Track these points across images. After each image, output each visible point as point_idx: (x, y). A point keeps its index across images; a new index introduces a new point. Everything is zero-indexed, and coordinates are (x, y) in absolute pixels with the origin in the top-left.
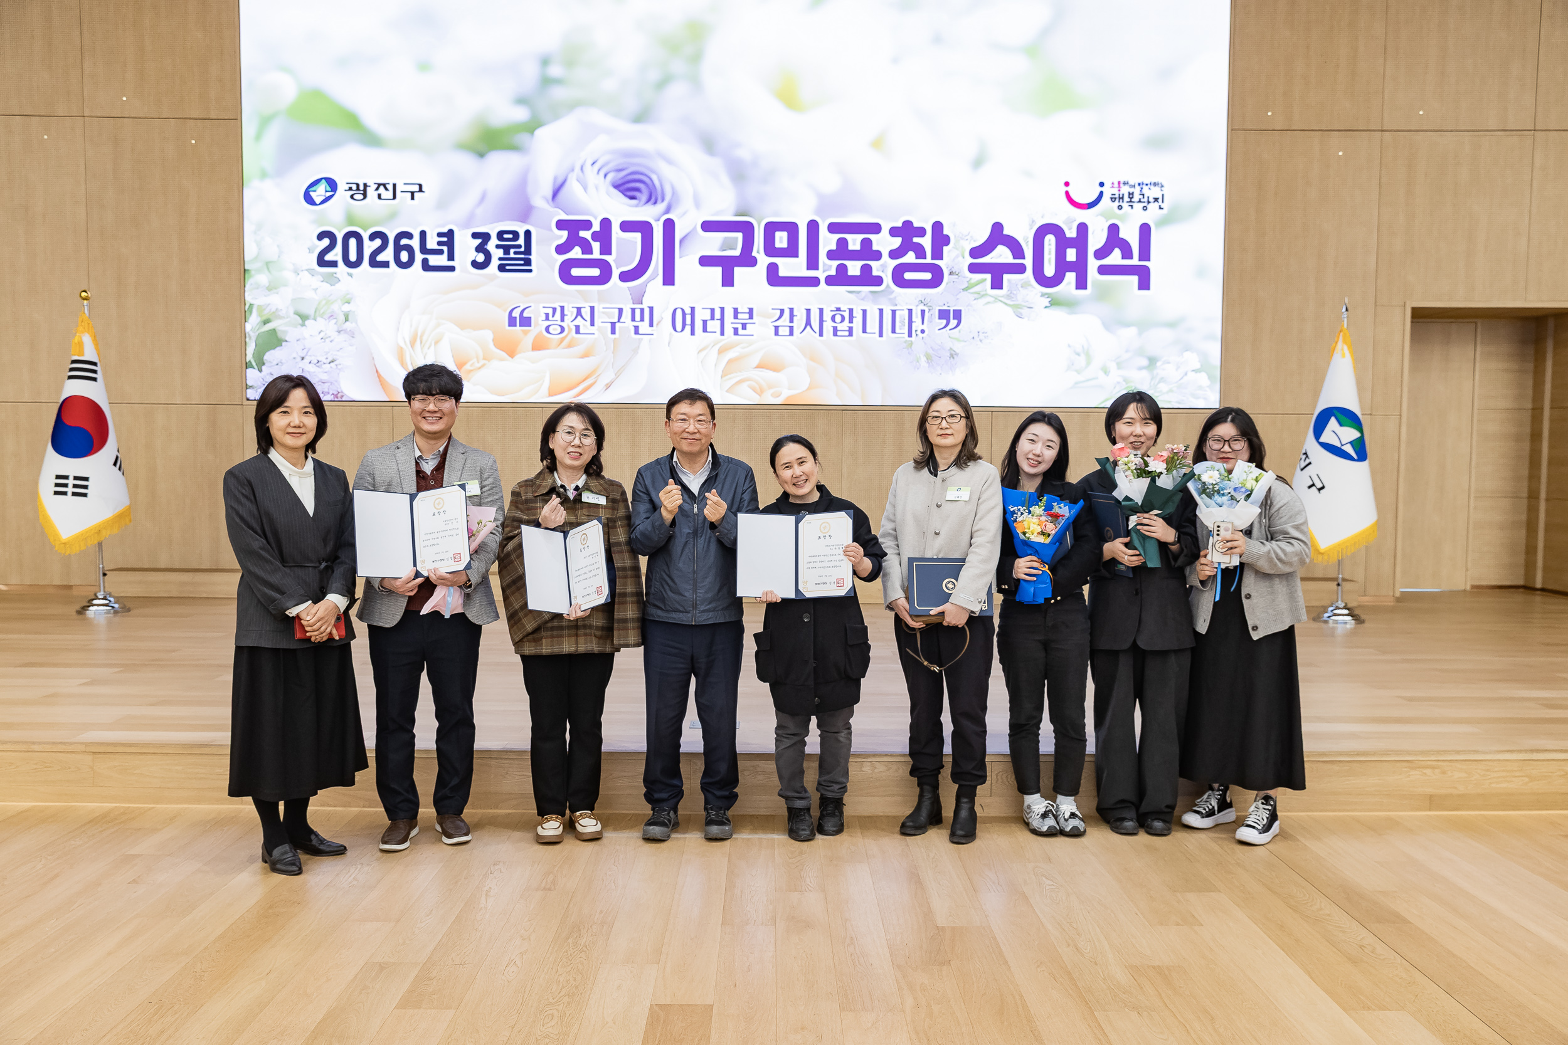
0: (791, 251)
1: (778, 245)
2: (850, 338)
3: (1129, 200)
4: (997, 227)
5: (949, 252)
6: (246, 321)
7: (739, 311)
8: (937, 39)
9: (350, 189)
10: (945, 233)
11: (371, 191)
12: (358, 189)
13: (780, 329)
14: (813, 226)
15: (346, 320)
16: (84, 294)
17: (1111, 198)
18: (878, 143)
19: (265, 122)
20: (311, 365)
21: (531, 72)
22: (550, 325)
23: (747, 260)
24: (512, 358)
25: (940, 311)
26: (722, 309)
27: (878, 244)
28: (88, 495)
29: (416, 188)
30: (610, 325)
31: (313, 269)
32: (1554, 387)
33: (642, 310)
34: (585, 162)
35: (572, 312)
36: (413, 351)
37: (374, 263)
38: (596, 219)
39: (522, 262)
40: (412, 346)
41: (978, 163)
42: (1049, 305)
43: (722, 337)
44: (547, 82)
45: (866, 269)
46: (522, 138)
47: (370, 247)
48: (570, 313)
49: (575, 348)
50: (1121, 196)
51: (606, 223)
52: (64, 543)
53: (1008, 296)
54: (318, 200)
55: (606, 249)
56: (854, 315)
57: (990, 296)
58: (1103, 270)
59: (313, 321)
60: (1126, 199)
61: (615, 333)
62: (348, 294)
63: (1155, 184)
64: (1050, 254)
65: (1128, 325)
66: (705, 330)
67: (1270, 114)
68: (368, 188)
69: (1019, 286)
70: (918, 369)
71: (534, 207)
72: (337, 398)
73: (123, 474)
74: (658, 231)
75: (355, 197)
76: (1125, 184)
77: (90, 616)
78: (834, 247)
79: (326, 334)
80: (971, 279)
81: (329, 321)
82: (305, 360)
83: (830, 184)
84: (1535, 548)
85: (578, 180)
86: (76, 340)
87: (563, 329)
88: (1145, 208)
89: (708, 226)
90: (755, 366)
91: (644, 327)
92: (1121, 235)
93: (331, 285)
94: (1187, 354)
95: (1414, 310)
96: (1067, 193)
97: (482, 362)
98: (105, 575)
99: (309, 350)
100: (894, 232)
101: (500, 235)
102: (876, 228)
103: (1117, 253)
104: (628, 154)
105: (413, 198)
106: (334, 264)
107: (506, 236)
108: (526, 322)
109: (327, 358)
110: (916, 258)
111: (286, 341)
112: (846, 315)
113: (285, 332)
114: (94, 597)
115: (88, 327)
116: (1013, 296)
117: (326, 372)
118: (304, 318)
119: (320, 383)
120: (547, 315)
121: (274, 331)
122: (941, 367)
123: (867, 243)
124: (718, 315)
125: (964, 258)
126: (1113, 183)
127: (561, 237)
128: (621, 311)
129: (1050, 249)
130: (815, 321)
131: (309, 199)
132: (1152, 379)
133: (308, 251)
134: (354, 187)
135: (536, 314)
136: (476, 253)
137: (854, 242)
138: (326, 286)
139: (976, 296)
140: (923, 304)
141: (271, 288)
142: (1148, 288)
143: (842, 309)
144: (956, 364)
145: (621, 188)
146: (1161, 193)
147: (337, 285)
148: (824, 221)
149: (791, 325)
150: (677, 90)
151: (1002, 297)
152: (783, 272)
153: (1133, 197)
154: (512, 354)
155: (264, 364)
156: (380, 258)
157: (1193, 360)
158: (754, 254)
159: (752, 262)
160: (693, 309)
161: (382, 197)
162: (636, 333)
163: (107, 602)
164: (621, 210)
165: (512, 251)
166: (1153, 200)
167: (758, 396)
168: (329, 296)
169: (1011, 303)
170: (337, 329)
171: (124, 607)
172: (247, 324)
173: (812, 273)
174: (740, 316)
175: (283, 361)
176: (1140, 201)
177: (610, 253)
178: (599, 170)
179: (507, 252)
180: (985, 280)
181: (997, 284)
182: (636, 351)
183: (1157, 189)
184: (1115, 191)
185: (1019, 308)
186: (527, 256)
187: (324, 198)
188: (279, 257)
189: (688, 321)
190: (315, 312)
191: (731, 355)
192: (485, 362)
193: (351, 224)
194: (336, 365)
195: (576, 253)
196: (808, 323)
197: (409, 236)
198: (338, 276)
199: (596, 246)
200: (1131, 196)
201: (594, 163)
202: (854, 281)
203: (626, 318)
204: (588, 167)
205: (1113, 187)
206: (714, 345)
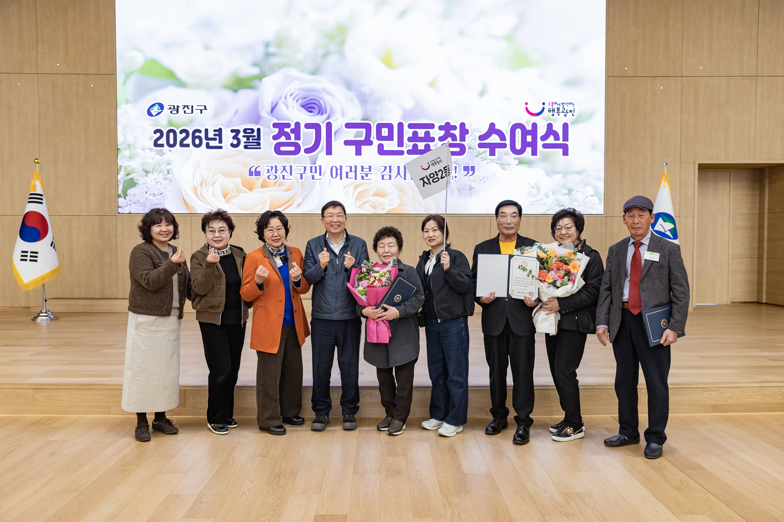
0: (390, 138)
1: (383, 135)
3: (557, 111)
4: (492, 125)
5: (468, 137)
6: (118, 174)
7: (364, 167)
8: (461, 33)
9: (170, 108)
10: (466, 128)
11: (180, 110)
12: (174, 108)
13: (385, 176)
14: (401, 125)
15: (168, 173)
16: (36, 161)
17: (549, 111)
18: (432, 84)
19: (128, 75)
20: (151, 195)
21: (260, 50)
22: (270, 175)
23: (368, 142)
24: (251, 191)
25: (464, 166)
26: (356, 167)
27: (433, 134)
28: (38, 261)
29: (203, 108)
30: (299, 175)
31: (152, 148)
32: (769, 203)
33: (316, 167)
34: (287, 94)
35: (281, 169)
36: (202, 188)
37: (182, 145)
38: (292, 122)
39: (256, 144)
40: (201, 185)
41: (482, 94)
42: (519, 164)
43: (356, 180)
44: (268, 55)
45: (427, 146)
46: (256, 83)
47: (180, 137)
48: (280, 169)
49: (282, 186)
50: (553, 109)
51: (298, 124)
52: (25, 285)
53: (498, 159)
54: (154, 114)
55: (298, 137)
57: (489, 159)
58: (545, 146)
59: (152, 174)
60: (556, 111)
61: (302, 179)
62: (169, 160)
63: (570, 103)
64: (518, 138)
65: (557, 173)
66: (347, 177)
67: (626, 69)
68: (179, 108)
69: (503, 154)
70: (453, 196)
71: (262, 117)
73: (56, 250)
74: (324, 129)
75: (173, 112)
76: (555, 103)
77: (38, 322)
78: (411, 136)
79: (158, 180)
80: (479, 151)
81: (160, 174)
82: (147, 194)
83: (409, 104)
84: (762, 283)
85: (283, 103)
86: (32, 184)
87: (276, 177)
88: (565, 115)
89: (348, 126)
90: (372, 195)
91: (317, 176)
92: (554, 129)
93: (161, 156)
94: (587, 187)
95: (699, 165)
96: (527, 108)
97: (236, 194)
98: (46, 301)
99: (150, 188)
100: (441, 128)
101: (245, 131)
102: (432, 126)
103: (552, 137)
104: (309, 90)
105: (201, 113)
106: (162, 145)
107: (248, 131)
108: (258, 174)
109: (158, 192)
110: (452, 141)
111: (138, 184)
113: (138, 180)
114: (41, 312)
115: (39, 177)
116: (500, 159)
117: (158, 199)
118: (147, 172)
120: (268, 170)
121: (132, 178)
122: (465, 195)
123: (427, 133)
124: (353, 169)
125: (476, 140)
126: (549, 103)
127: (275, 131)
128: (305, 168)
129: (518, 136)
130: (402, 172)
131: (150, 114)
132: (570, 200)
133: (149, 139)
134: (172, 107)
135: (263, 170)
136: (233, 140)
137: (421, 133)
138: (158, 156)
139: (482, 159)
140: (455, 163)
141: (131, 158)
142: (567, 155)
144: (472, 193)
145: (305, 107)
146: (573, 108)
147: (163, 156)
148: (406, 123)
149: (390, 174)
150: (333, 59)
151: (495, 159)
152: (385, 148)
153: (559, 110)
154: (251, 190)
155: (127, 195)
156: (185, 142)
157: (590, 190)
158: (371, 139)
159: (371, 143)
160: (341, 167)
161: (186, 112)
162: (312, 179)
163: (47, 314)
164: (305, 118)
165: (251, 138)
166: (569, 111)
167: (374, 210)
168: (160, 162)
169: (499, 163)
170: (163, 178)
171: (56, 317)
172: (118, 175)
173: (400, 149)
174: (364, 170)
175: (137, 194)
176: (563, 112)
177: (300, 139)
178: (294, 98)
179: (248, 139)
180: (487, 151)
181: (492, 153)
182: (313, 188)
183: (571, 106)
184: (550, 107)
185: (504, 165)
186: (258, 141)
187: (157, 113)
188: (135, 142)
189: (339, 171)
190: (153, 169)
191: (360, 189)
192: (238, 194)
193: (171, 126)
194: (163, 196)
195: (283, 139)
196: (399, 173)
197: (199, 131)
198: (164, 151)
199: (293, 136)
200: (558, 109)
201: (291, 95)
202: (422, 152)
203: (308, 171)
204: (288, 97)
205: (549, 105)
206: (352, 185)
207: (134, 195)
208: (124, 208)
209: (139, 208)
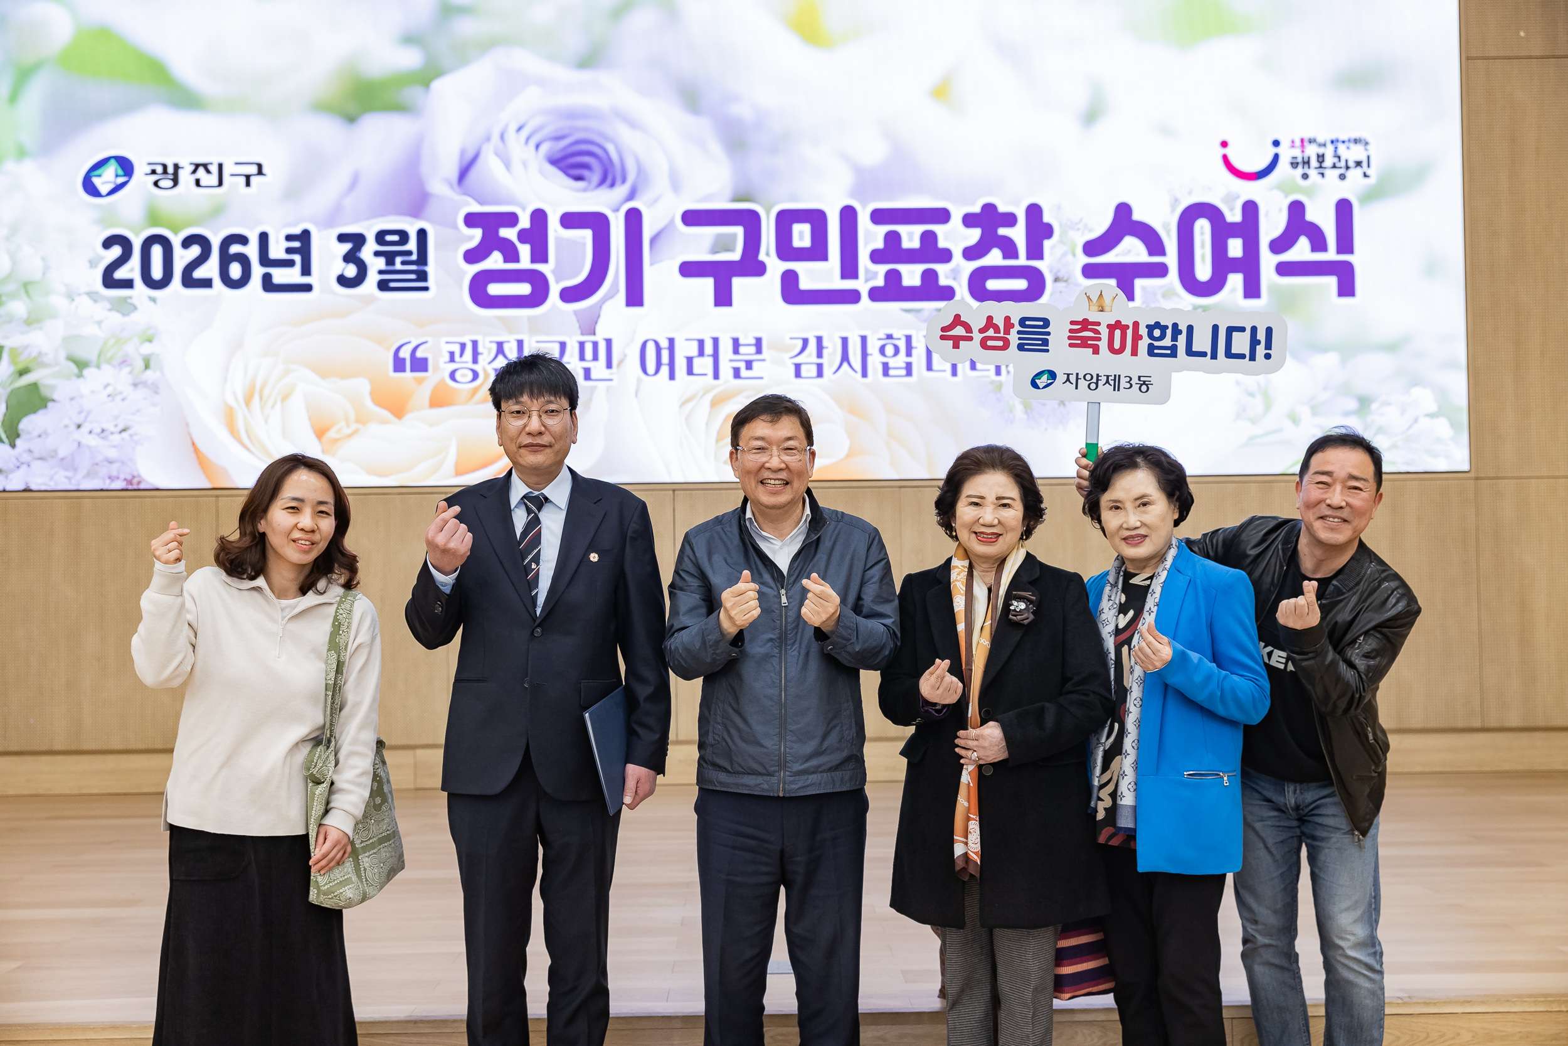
0: (817, 252)
1: (797, 243)
2: (908, 379)
3: (1317, 165)
4: (1123, 211)
5: (1053, 248)
7: (741, 341)
9: (154, 172)
10: (1047, 218)
11: (185, 176)
12: (165, 171)
13: (803, 368)
14: (848, 215)
15: (147, 367)
17: (1292, 164)
18: (942, 91)
19: (22, 74)
20: (91, 437)
23: (752, 266)
24: (400, 419)
26: (716, 341)
27: (946, 239)
29: (253, 169)
31: (96, 293)
33: (595, 345)
34: (507, 126)
35: (490, 350)
36: (249, 411)
37: (189, 281)
38: (524, 210)
39: (413, 276)
40: (248, 401)
41: (1091, 116)
43: (716, 382)
44: (447, 12)
45: (929, 277)
46: (413, 94)
47: (183, 257)
48: (487, 350)
50: (1306, 160)
51: (539, 217)
54: (104, 189)
55: (540, 255)
56: (914, 343)
58: (1284, 269)
59: (96, 370)
60: (1314, 163)
62: (149, 328)
63: (1356, 141)
64: (1203, 246)
65: (1324, 350)
66: (690, 371)
67: (1522, 34)
68: (181, 172)
69: (1159, 296)
70: (1012, 422)
71: (431, 195)
72: (131, 484)
74: (617, 227)
75: (161, 184)
76: (1311, 141)
78: (880, 244)
79: (115, 389)
80: (1086, 287)
81: (120, 370)
83: (873, 152)
85: (497, 154)
87: (476, 375)
88: (1342, 177)
89: (692, 218)
91: (598, 369)
92: (1310, 216)
93: (124, 315)
94: (1417, 391)
96: (1225, 158)
97: (354, 426)
99: (89, 413)
100: (969, 220)
101: (380, 237)
102: (942, 216)
103: (1303, 243)
104: (571, 114)
105: (248, 184)
106: (128, 284)
107: (389, 238)
108: (420, 365)
109: (116, 426)
110: (1005, 257)
111: (53, 400)
112: (902, 345)
113: (53, 388)
117: (114, 447)
118: (81, 365)
119: (105, 463)
120: (452, 354)
121: (34, 386)
123: (929, 238)
124: (709, 348)
125: (1074, 255)
126: (1293, 142)
127: (472, 238)
128: (563, 346)
129: (1203, 239)
130: (855, 354)
131: (90, 188)
133: (88, 265)
134: (159, 169)
135: (436, 352)
136: (343, 264)
137: (911, 236)
138: (116, 318)
141: (32, 321)
142: (1352, 294)
143: (895, 336)
145: (563, 164)
146: (1367, 154)
147: (134, 316)
148: (864, 206)
149: (819, 361)
150: (642, 20)
152: (805, 284)
153: (1323, 161)
154: (399, 412)
155: (18, 436)
156: (199, 274)
157: (1425, 399)
158: (762, 257)
159: (759, 269)
160: (671, 341)
161: (202, 183)
162: (586, 378)
164: (561, 196)
165: (398, 260)
166: (1353, 165)
168: (120, 332)
170: (132, 382)
173: (849, 284)
174: (742, 350)
175: (49, 431)
176: (1334, 166)
177: (545, 260)
178: (528, 139)
179: (390, 261)
181: (1125, 294)
183: (1360, 147)
184: (1297, 153)
186: (422, 268)
187: (111, 186)
188: (44, 274)
189: (665, 355)
190: (99, 356)
192: (361, 426)
193: (154, 223)
194: (131, 436)
195: (495, 261)
196: (845, 358)
197: (243, 240)
198: (135, 301)
199: (525, 250)
200: (1321, 160)
201: (520, 129)
202: (911, 294)
203: (572, 356)
204: (511, 134)
205: (1293, 147)
206: (704, 394)
207: (40, 436)
208: (11, 476)
209: (56, 473)
